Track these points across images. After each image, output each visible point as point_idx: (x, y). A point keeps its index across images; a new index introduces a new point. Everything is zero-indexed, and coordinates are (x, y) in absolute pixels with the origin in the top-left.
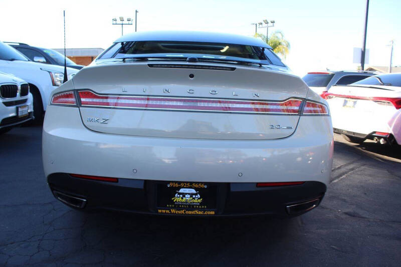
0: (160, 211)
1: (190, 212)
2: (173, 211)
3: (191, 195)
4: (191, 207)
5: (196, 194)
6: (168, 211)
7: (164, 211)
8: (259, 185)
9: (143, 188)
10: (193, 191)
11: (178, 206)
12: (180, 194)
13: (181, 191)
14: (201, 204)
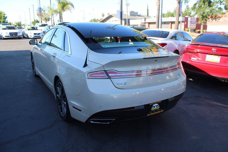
0: (148, 115)
1: (156, 113)
2: (152, 114)
3: (156, 106)
4: (156, 111)
5: (158, 105)
6: (150, 115)
7: (149, 115)
8: (175, 97)
9: (144, 108)
10: (157, 104)
11: (153, 112)
12: (153, 107)
13: (154, 105)
14: (159, 108)
